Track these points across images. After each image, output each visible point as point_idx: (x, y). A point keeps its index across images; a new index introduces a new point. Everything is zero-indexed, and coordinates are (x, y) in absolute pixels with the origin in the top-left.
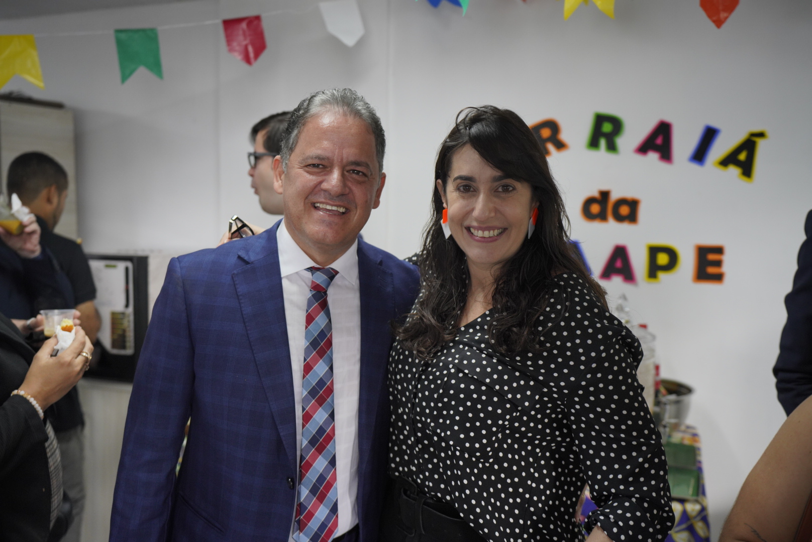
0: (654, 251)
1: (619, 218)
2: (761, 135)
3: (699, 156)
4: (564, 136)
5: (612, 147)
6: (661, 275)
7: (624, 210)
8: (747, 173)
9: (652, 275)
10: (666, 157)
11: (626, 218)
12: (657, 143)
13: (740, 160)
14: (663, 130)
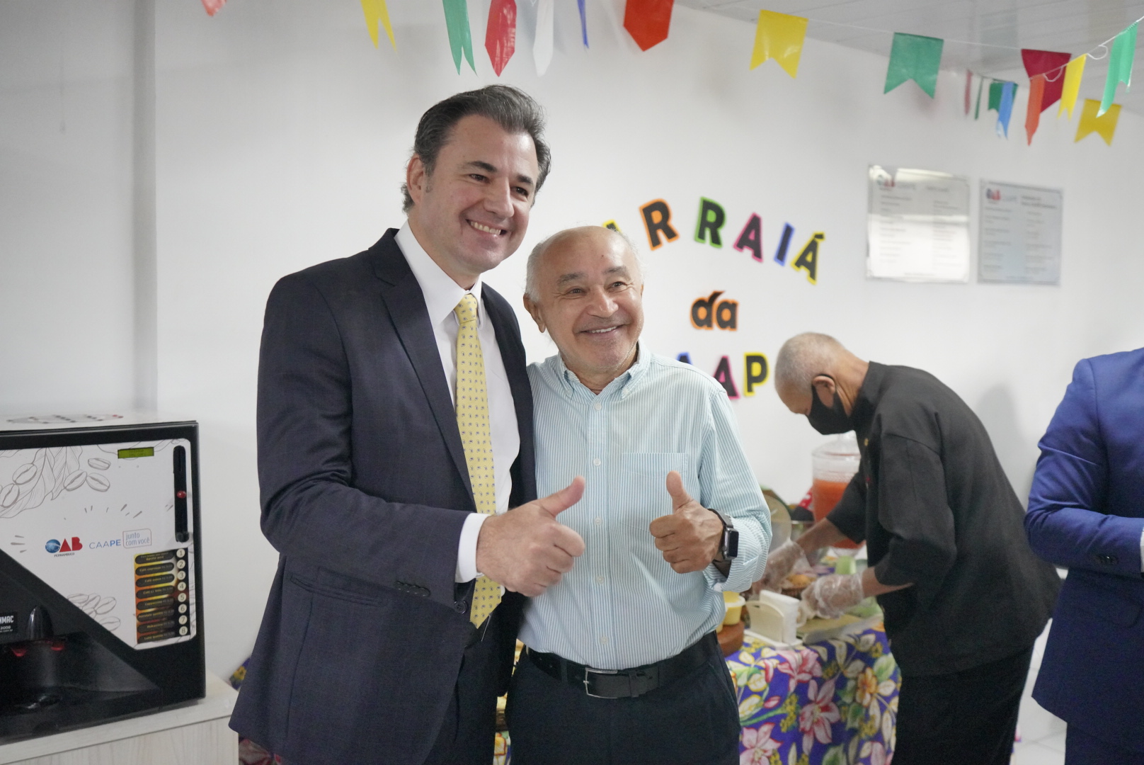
0: (751, 359)
1: (723, 325)
2: (820, 236)
3: (781, 255)
4: (674, 223)
5: (716, 240)
6: (755, 386)
7: (726, 315)
8: (813, 275)
9: (750, 389)
10: (758, 255)
11: (731, 324)
12: (750, 238)
13: (808, 261)
14: (754, 224)
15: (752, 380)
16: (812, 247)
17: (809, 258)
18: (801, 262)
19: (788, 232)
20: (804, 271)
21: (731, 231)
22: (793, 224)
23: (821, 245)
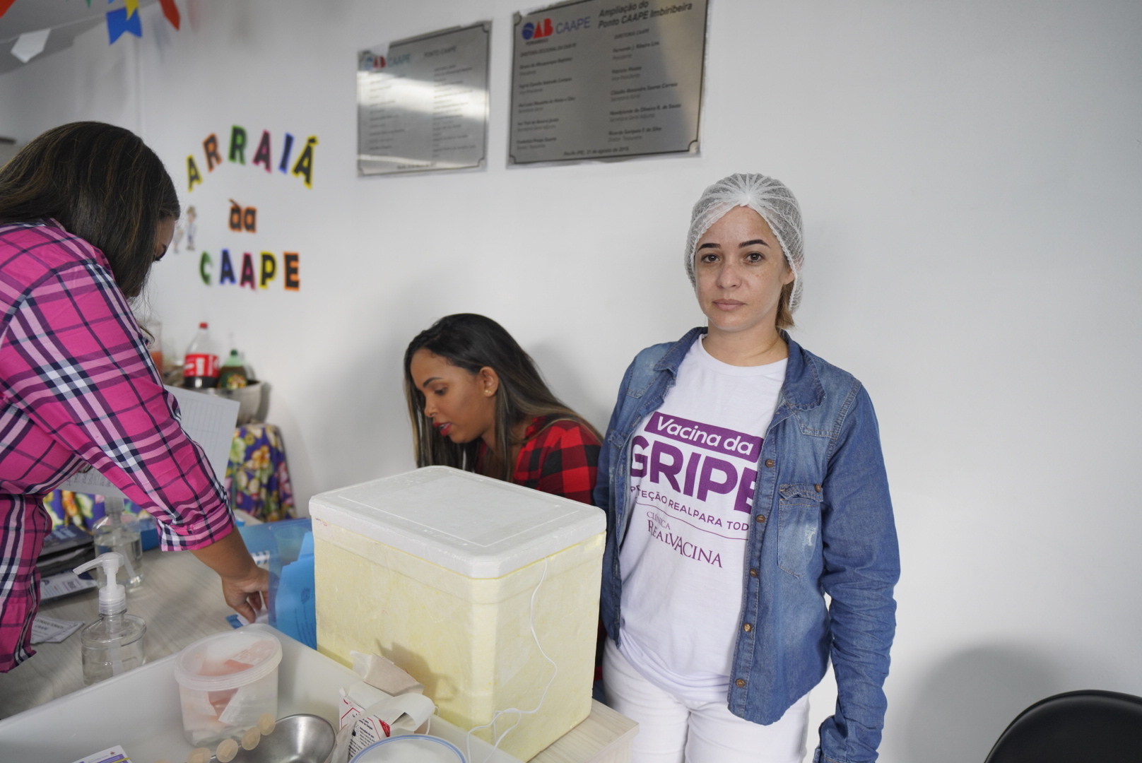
0: (265, 257)
1: (248, 228)
2: (314, 141)
3: (283, 166)
4: (219, 150)
5: (242, 159)
6: (268, 282)
7: (249, 219)
8: (308, 180)
9: (263, 283)
10: (268, 167)
11: (251, 227)
12: (263, 155)
13: (304, 168)
14: (266, 140)
15: (266, 276)
16: (308, 153)
17: (305, 164)
18: (299, 168)
19: (289, 140)
20: (301, 177)
21: (251, 149)
22: (292, 133)
23: (316, 149)
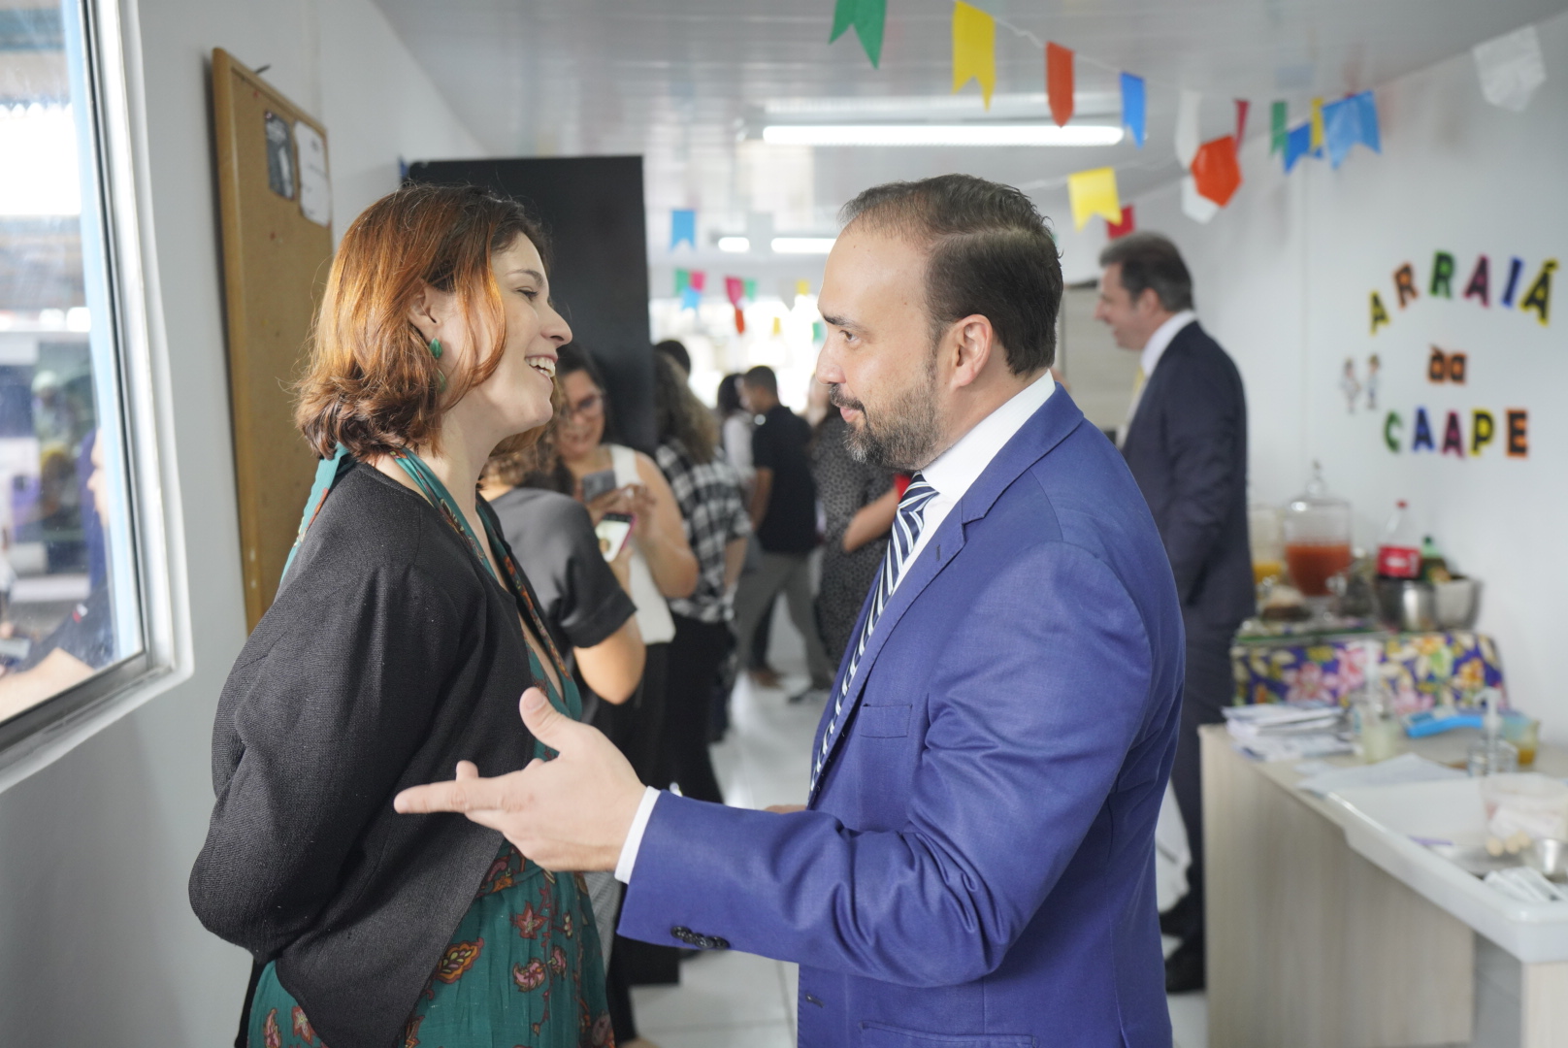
0: (1478, 418)
1: (1453, 378)
2: (1554, 265)
4: (1415, 282)
5: (1448, 291)
6: (1483, 446)
7: (1456, 368)
8: (1543, 316)
9: (1475, 448)
10: (1485, 300)
11: (1459, 378)
12: (1478, 286)
13: (1538, 300)
14: (1483, 267)
15: (1480, 439)
16: (1544, 281)
17: (1540, 295)
18: (1530, 301)
19: (1516, 267)
20: (1534, 312)
21: (1461, 279)
22: (1521, 257)
23: (1557, 279)
